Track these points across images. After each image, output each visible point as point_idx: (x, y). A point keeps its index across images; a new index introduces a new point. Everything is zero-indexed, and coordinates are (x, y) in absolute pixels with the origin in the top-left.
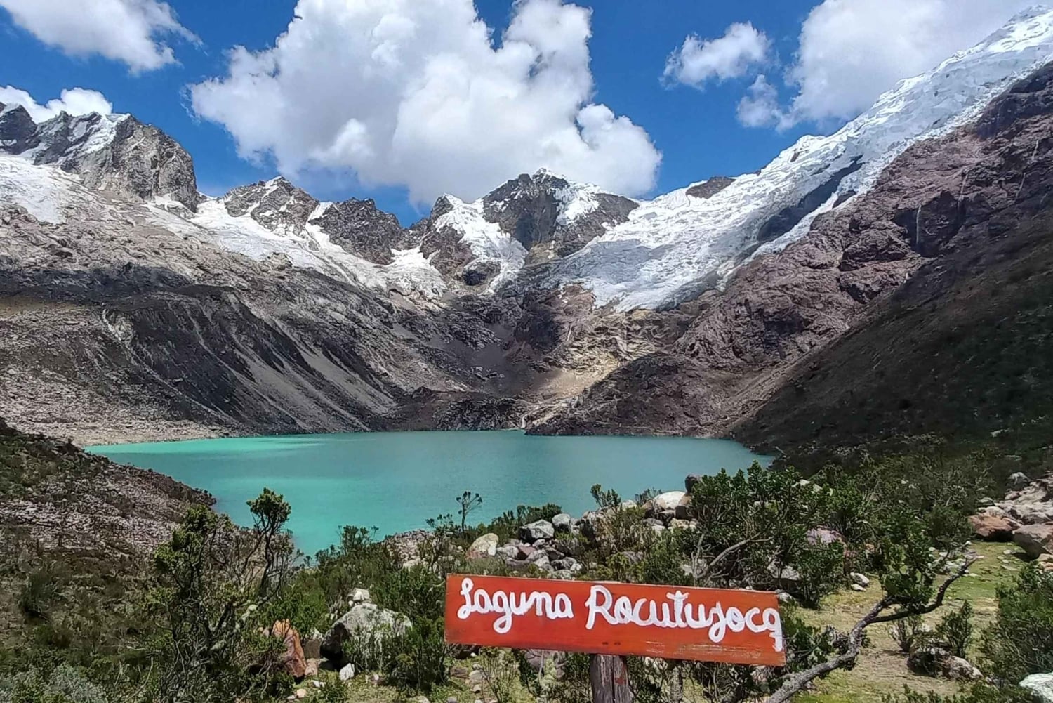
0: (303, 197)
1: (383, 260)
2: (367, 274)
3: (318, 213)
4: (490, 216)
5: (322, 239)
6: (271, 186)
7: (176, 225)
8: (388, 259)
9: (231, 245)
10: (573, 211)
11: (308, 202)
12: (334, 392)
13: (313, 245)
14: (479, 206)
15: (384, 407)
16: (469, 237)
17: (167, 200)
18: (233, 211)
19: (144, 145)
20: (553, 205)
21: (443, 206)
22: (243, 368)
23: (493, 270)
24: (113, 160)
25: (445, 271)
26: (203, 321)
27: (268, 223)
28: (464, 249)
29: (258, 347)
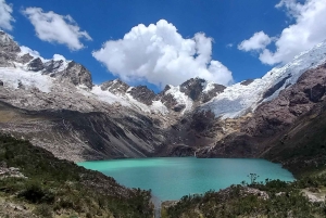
0: (125, 85)
1: (149, 104)
2: (144, 109)
3: (129, 90)
4: (182, 91)
5: (131, 97)
6: (115, 82)
7: (86, 93)
8: (151, 104)
9: (103, 99)
10: (207, 89)
11: (126, 86)
12: (135, 145)
13: (128, 100)
14: (179, 87)
15: (150, 149)
16: (176, 97)
17: (83, 86)
18: (103, 89)
19: (77, 69)
20: (201, 88)
21: (168, 88)
22: (106, 137)
23: (183, 107)
24: (66, 73)
25: (168, 107)
26: (94, 123)
27: (114, 93)
28: (174, 100)
29: (112, 131)
